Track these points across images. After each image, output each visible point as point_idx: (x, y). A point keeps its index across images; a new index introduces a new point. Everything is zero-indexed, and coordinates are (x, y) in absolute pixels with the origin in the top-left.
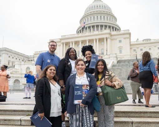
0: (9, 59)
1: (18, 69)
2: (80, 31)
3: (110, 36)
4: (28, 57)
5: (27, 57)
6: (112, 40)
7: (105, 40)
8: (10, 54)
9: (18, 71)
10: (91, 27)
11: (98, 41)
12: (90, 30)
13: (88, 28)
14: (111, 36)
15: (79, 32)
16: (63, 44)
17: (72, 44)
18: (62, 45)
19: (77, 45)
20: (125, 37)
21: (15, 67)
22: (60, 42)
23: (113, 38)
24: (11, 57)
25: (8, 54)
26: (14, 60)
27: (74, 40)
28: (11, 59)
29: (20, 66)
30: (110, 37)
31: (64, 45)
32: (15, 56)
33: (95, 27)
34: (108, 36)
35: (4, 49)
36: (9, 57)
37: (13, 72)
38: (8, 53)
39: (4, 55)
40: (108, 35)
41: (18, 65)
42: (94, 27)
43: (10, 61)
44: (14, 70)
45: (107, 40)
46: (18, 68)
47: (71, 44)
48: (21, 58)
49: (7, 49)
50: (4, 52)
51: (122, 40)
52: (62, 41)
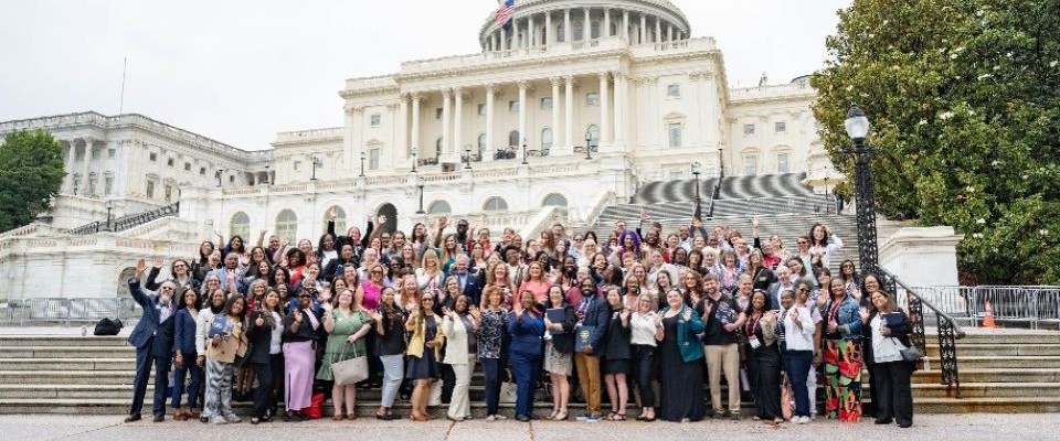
0: (153, 168)
1: (195, 223)
2: (497, 33)
3: (626, 64)
4: (243, 155)
5: (242, 159)
6: (635, 82)
7: (604, 84)
8: (155, 145)
9: (192, 230)
10: (548, 19)
11: (569, 88)
12: (544, 30)
13: (531, 23)
14: (633, 63)
15: (489, 39)
16: (409, 98)
17: (453, 100)
18: (404, 105)
19: (476, 109)
20: (697, 70)
21: (183, 213)
22: (396, 90)
23: (642, 76)
24: (162, 160)
25: (145, 146)
26: (177, 173)
27: (457, 83)
28: (160, 168)
29: (202, 206)
30: (626, 71)
31: (416, 104)
32: (180, 156)
33: (567, 17)
34: (613, 65)
35: (130, 120)
36: (153, 157)
37: (174, 238)
38: (148, 139)
39: (126, 149)
40: (617, 62)
41: (194, 205)
42: (563, 18)
43: (154, 176)
44: (174, 226)
45: (611, 85)
46: (192, 219)
47: (447, 101)
48: (211, 165)
49: (141, 122)
50: (128, 135)
51: (683, 82)
52: (408, 88)
